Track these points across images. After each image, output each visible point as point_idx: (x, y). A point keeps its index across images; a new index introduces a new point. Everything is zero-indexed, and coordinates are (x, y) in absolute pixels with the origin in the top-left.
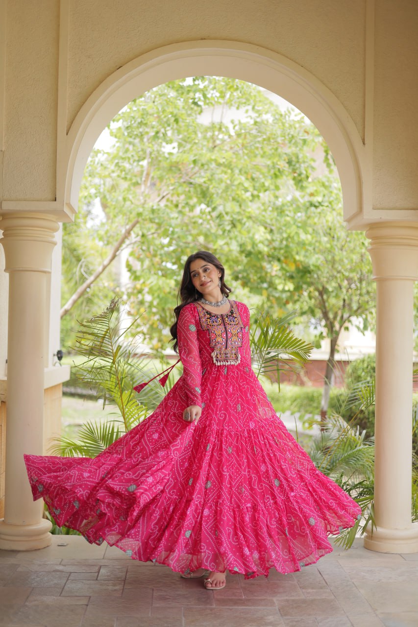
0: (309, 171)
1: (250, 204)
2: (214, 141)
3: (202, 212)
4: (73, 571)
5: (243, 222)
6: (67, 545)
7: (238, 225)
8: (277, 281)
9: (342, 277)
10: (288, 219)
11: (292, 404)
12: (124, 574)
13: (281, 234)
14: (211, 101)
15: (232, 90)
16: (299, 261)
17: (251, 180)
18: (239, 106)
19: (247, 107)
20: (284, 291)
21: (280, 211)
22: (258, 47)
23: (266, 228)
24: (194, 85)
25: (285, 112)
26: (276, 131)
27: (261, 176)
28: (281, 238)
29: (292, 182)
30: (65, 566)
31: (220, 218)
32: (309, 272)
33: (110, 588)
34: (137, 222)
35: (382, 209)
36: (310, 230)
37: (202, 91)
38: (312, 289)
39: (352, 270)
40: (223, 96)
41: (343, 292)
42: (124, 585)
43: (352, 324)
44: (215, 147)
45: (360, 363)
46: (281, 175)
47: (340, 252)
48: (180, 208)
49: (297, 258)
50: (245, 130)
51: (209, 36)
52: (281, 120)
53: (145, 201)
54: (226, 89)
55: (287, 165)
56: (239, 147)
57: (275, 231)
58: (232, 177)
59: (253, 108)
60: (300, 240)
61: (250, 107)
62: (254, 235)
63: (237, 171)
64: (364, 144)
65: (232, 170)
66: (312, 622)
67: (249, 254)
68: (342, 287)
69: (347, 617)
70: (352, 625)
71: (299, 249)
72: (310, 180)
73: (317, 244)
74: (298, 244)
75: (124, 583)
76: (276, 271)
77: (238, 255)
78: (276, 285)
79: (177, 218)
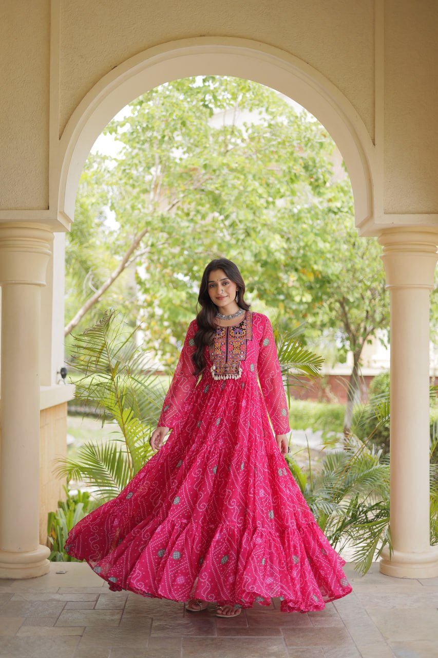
0: (327, 176)
1: (265, 211)
2: (226, 146)
3: (214, 219)
4: (70, 600)
5: (258, 230)
6: (66, 572)
7: (253, 234)
8: (294, 293)
9: (364, 287)
10: (305, 226)
11: (316, 422)
12: (124, 602)
13: (298, 242)
14: (222, 103)
15: (244, 91)
16: (317, 270)
17: (265, 186)
18: (251, 108)
19: (260, 109)
20: (301, 302)
21: (297, 218)
22: (259, 43)
23: (282, 237)
24: (204, 86)
25: (301, 113)
26: (291, 133)
27: (276, 182)
28: (298, 247)
29: (309, 188)
30: (62, 594)
31: (234, 227)
32: (329, 282)
33: (108, 618)
34: (147, 232)
35: (395, 213)
36: (329, 238)
37: (213, 93)
38: (332, 300)
39: (373, 279)
40: (235, 97)
41: (365, 303)
42: (122, 614)
43: (375, 337)
44: (227, 151)
45: (384, 378)
46: (298, 180)
47: (361, 260)
48: (191, 217)
49: (315, 267)
50: (258, 133)
51: (208, 33)
52: (296, 122)
53: (155, 209)
54: (238, 90)
55: (303, 170)
56: (252, 151)
57: (292, 240)
58: (245, 183)
59: (267, 110)
60: (318, 249)
61: (264, 109)
62: (269, 243)
63: (250, 177)
64: (374, 145)
65: (245, 175)
66: (318, 652)
67: (265, 264)
68: (365, 297)
69: (356, 646)
70: (361, 655)
71: (317, 258)
72: (328, 184)
73: (337, 252)
74: (316, 253)
75: (123, 612)
76: (293, 281)
77: (253, 264)
78: (293, 297)
79: (188, 227)
